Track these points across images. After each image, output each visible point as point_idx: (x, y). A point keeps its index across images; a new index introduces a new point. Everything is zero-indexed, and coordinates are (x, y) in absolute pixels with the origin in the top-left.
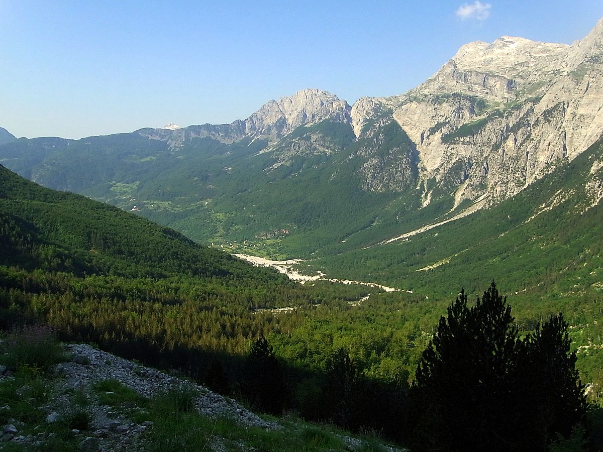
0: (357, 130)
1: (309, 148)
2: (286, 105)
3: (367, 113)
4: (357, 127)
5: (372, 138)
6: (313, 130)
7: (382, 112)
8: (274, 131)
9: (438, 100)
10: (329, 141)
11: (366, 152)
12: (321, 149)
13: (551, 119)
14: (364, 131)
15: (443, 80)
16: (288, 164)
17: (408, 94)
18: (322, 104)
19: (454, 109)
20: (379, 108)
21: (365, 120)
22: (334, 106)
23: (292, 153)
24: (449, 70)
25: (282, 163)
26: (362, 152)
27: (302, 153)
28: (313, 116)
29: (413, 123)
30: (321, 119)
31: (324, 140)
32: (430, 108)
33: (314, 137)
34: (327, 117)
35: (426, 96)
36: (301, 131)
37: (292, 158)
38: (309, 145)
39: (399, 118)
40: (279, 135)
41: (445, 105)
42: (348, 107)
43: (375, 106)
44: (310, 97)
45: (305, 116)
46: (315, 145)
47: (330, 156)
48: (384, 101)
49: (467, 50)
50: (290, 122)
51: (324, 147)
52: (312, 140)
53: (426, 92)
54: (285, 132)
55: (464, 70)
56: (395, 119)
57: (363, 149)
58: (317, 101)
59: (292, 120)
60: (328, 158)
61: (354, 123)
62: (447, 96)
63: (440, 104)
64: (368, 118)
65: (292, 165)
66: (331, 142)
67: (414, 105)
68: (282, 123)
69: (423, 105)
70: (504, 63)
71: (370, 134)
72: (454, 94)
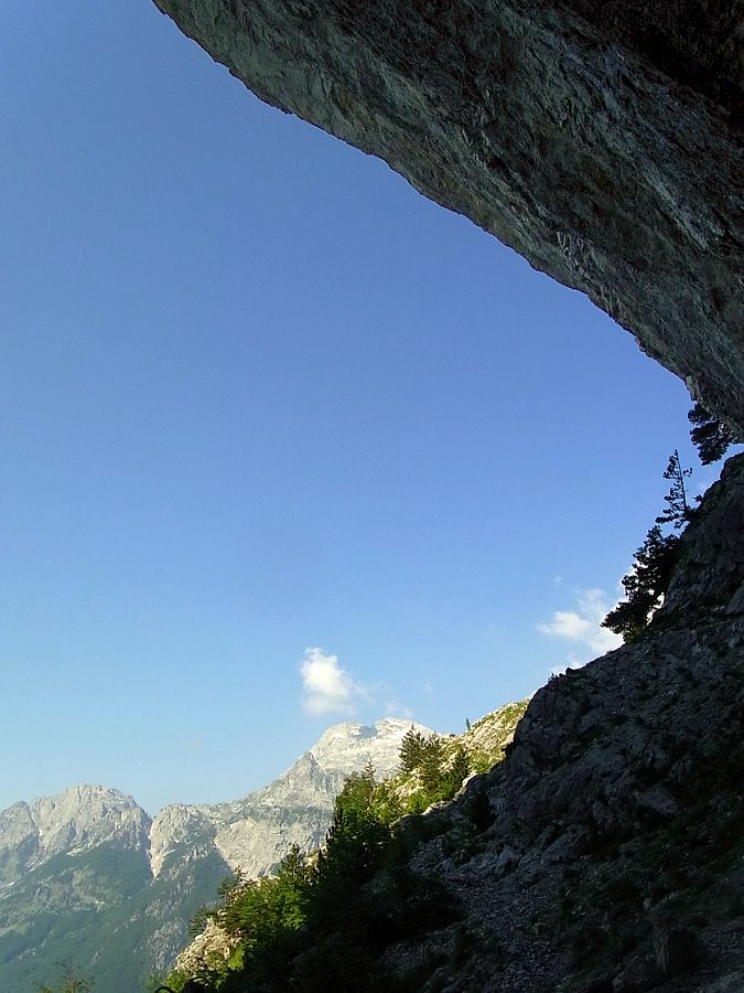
0: (156, 863)
1: (65, 897)
2: (43, 812)
3: (177, 833)
4: (157, 858)
5: (175, 882)
6: (79, 862)
7: (200, 832)
8: (14, 861)
9: (286, 817)
10: (104, 884)
11: (161, 909)
12: (87, 899)
14: (166, 866)
15: (295, 784)
16: (22, 930)
17: (247, 801)
18: (105, 811)
19: (309, 833)
20: (197, 824)
21: (172, 845)
22: (124, 818)
23: (34, 908)
24: (304, 769)
25: (11, 927)
26: (154, 910)
27: (52, 908)
28: (85, 835)
29: (246, 854)
30: (97, 840)
31: (95, 883)
32: (274, 830)
33: (79, 876)
34: (108, 838)
35: (269, 809)
36: (60, 866)
37: (31, 919)
38: (67, 891)
39: (224, 847)
40: (21, 869)
41: (296, 826)
42: (147, 820)
43: (190, 820)
44: (87, 800)
45: (73, 832)
46: (78, 891)
47: (103, 913)
48: (206, 812)
49: (336, 735)
50: (45, 842)
51: (94, 894)
52: (75, 882)
53: (269, 802)
54: (34, 863)
55: (328, 771)
56: (219, 846)
57: (156, 903)
58: (97, 807)
59: (48, 839)
60: (96, 917)
61: (153, 850)
62: (300, 811)
63: (290, 824)
64: (177, 841)
65: (29, 932)
66: (107, 887)
67: (249, 823)
68: (31, 845)
69: (263, 825)
70: (387, 762)
71: (174, 873)
72: (311, 809)
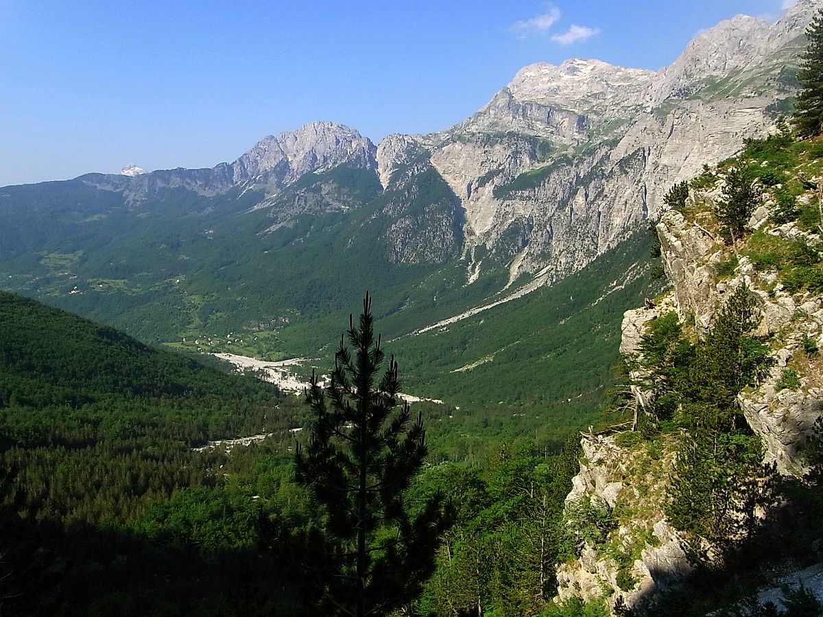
0: (384, 179)
1: (319, 203)
2: (289, 143)
3: (398, 156)
4: (384, 175)
5: (403, 190)
6: (324, 178)
7: (416, 155)
8: (273, 179)
9: (489, 140)
10: (346, 194)
11: (394, 210)
12: (336, 204)
13: (629, 170)
14: (393, 180)
15: (495, 114)
16: (290, 226)
17: (452, 131)
18: (338, 142)
19: (509, 152)
20: (413, 149)
21: (395, 166)
22: (354, 145)
23: (296, 210)
24: (502, 101)
25: (282, 224)
26: (389, 210)
27: (310, 210)
28: (325, 159)
29: (456, 170)
30: (335, 163)
31: (339, 193)
32: (479, 151)
33: (326, 189)
34: (344, 161)
35: (473, 134)
36: (309, 180)
37: (295, 218)
38: (319, 198)
39: (439, 164)
40: (279, 185)
41: (497, 147)
42: (373, 148)
43: (408, 146)
44: (322, 133)
45: (315, 158)
46: (328, 199)
47: (348, 214)
48: (420, 140)
49: (528, 74)
50: (294, 166)
51: (339, 201)
52: (323, 193)
53: (473, 129)
54: (288, 181)
55: (523, 102)
56: (434, 165)
57: (390, 205)
58: (331, 138)
59: (297, 163)
60: (346, 217)
61: (380, 170)
62: (501, 136)
63: (492, 146)
64: (399, 163)
65: (296, 226)
66: (349, 196)
67: (458, 146)
68: (283, 167)
69: (469, 147)
70: (575, 94)
71: (400, 185)
72: (509, 133)
